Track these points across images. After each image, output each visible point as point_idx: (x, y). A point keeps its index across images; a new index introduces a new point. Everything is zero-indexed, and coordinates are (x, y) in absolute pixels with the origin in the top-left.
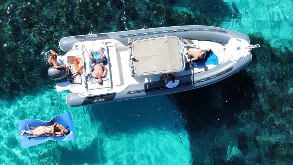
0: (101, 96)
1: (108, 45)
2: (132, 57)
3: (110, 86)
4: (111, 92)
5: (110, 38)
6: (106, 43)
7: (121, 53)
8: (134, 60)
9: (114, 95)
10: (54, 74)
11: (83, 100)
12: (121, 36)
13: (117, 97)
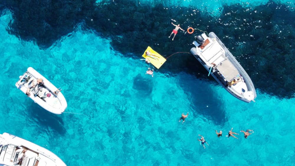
0: (202, 60)
1: (221, 50)
2: (222, 63)
3: (207, 61)
4: (205, 62)
5: (224, 49)
6: (222, 50)
7: (221, 57)
8: (221, 64)
9: (205, 64)
10: (199, 38)
11: (196, 54)
12: (227, 53)
13: (205, 65)
